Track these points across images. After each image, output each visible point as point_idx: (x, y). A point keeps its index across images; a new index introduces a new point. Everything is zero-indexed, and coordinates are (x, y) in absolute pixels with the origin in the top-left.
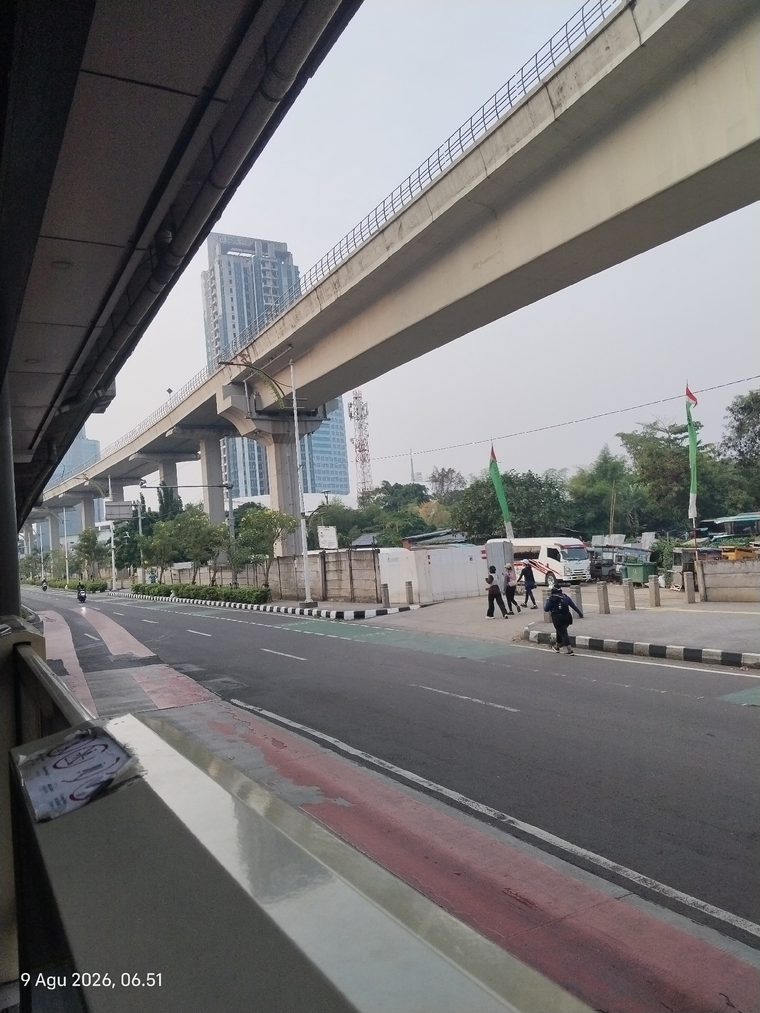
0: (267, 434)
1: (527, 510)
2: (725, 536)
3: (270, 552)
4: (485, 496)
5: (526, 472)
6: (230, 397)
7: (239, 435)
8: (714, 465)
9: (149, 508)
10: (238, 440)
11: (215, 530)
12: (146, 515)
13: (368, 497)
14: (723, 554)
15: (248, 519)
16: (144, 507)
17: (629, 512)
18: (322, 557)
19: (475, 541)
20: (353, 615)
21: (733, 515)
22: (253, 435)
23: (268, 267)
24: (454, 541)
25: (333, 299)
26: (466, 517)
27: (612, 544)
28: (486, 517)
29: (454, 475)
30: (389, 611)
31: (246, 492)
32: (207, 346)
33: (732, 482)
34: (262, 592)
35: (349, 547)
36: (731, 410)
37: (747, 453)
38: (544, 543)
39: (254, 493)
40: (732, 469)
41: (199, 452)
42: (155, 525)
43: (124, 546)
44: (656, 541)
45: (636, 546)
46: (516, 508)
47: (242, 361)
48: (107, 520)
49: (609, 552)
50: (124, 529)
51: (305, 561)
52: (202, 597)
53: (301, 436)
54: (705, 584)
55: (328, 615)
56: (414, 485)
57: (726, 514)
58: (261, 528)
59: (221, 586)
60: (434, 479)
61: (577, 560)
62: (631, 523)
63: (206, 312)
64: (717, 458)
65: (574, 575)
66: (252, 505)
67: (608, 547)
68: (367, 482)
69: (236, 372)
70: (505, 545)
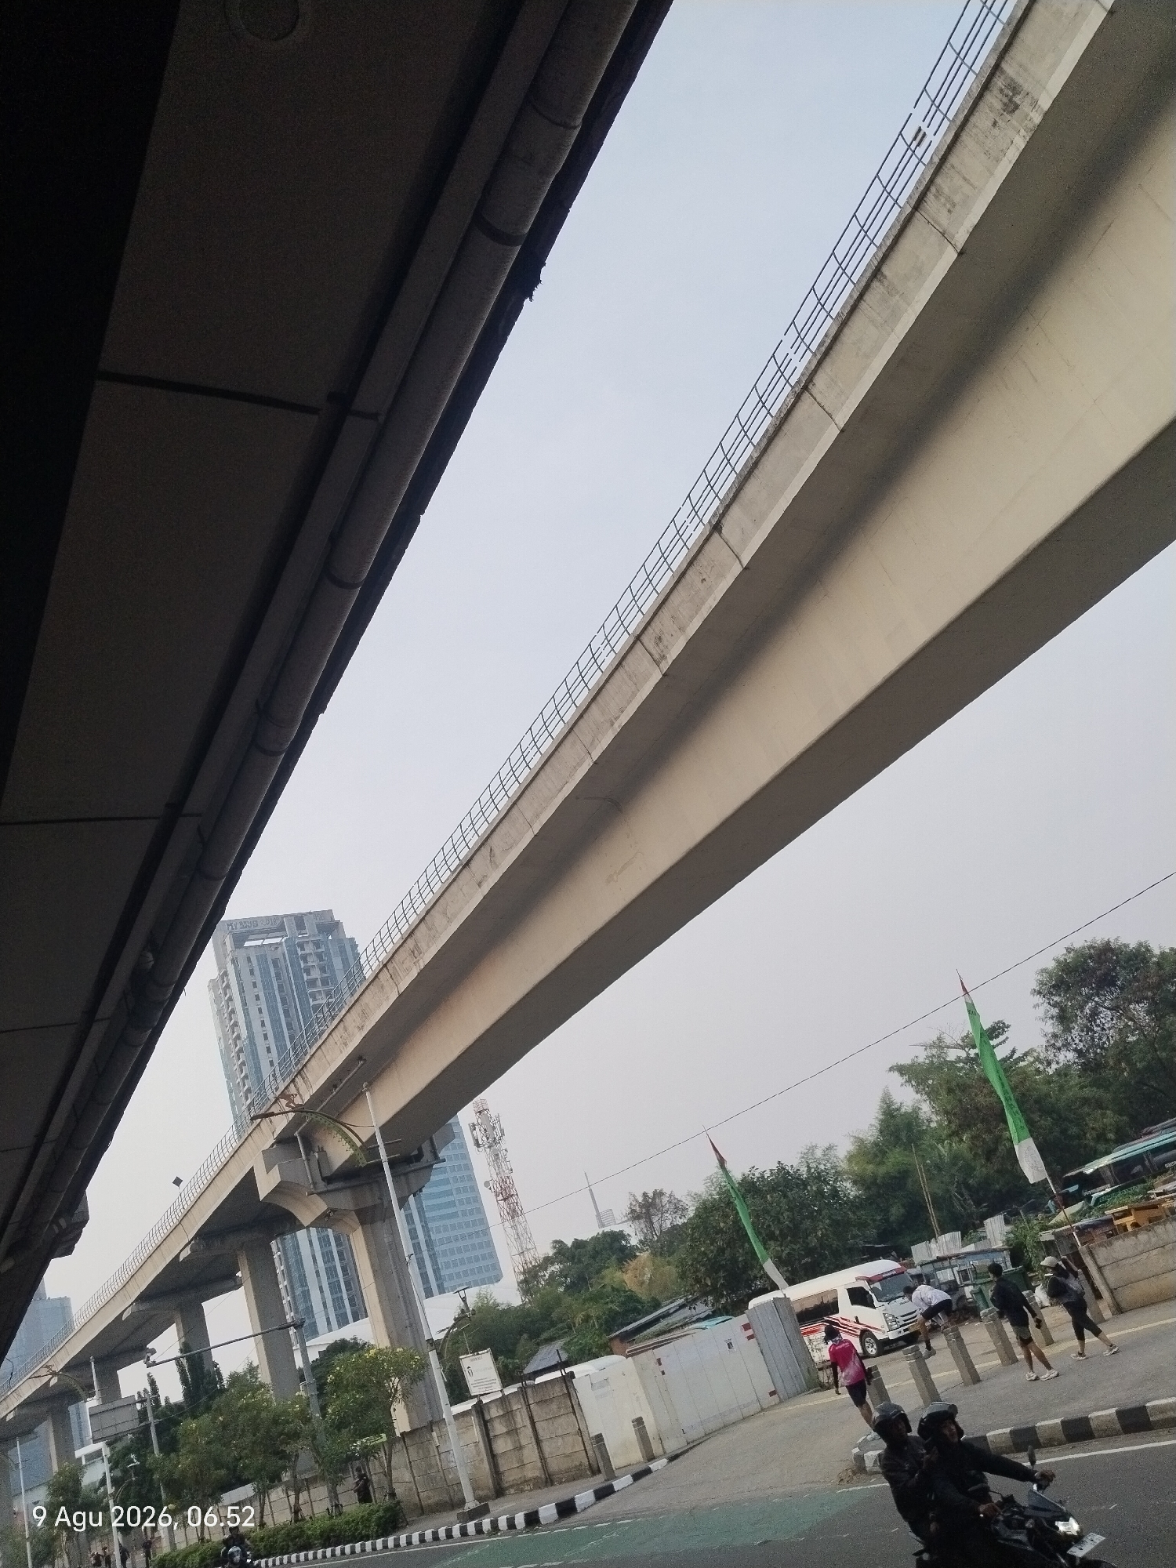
0: (345, 1213)
1: (794, 1232)
2: (1108, 1190)
3: (389, 1428)
4: (722, 1225)
5: (774, 1166)
6: (276, 1167)
7: (301, 1227)
8: (1048, 1081)
9: (167, 1399)
10: (301, 1235)
11: (285, 1412)
12: (164, 1414)
13: (536, 1277)
14: (1116, 1222)
15: (338, 1375)
16: (157, 1400)
17: (953, 1189)
18: (477, 1412)
19: (729, 1307)
20: (555, 1511)
21: (1108, 1153)
22: (324, 1221)
23: (309, 949)
24: (694, 1319)
25: (414, 973)
26: (703, 1269)
27: (947, 1253)
28: (734, 1260)
29: (665, 1200)
30: (617, 1485)
31: (329, 1323)
32: (230, 1092)
33: (1086, 1101)
34: (387, 1510)
35: (522, 1379)
36: (1039, 993)
37: (1088, 1050)
38: (838, 1282)
39: (343, 1321)
40: (1077, 1080)
41: (239, 1274)
42: (181, 1429)
43: (130, 1484)
44: (1009, 1228)
45: (982, 1246)
46: (777, 1232)
47: (287, 1105)
48: (95, 1441)
49: (944, 1268)
50: (128, 1450)
51: (451, 1429)
52: (282, 1549)
53: (403, 1202)
54: (1108, 1285)
55: (511, 1524)
56: (605, 1234)
57: (1095, 1155)
58: (364, 1386)
59: (311, 1518)
60: (634, 1216)
61: (900, 1297)
62: (962, 1206)
63: (222, 1040)
64: (1048, 1070)
65: (905, 1325)
66: (340, 1347)
67: (940, 1259)
68: (528, 1250)
69: (281, 1123)
70: (778, 1304)
